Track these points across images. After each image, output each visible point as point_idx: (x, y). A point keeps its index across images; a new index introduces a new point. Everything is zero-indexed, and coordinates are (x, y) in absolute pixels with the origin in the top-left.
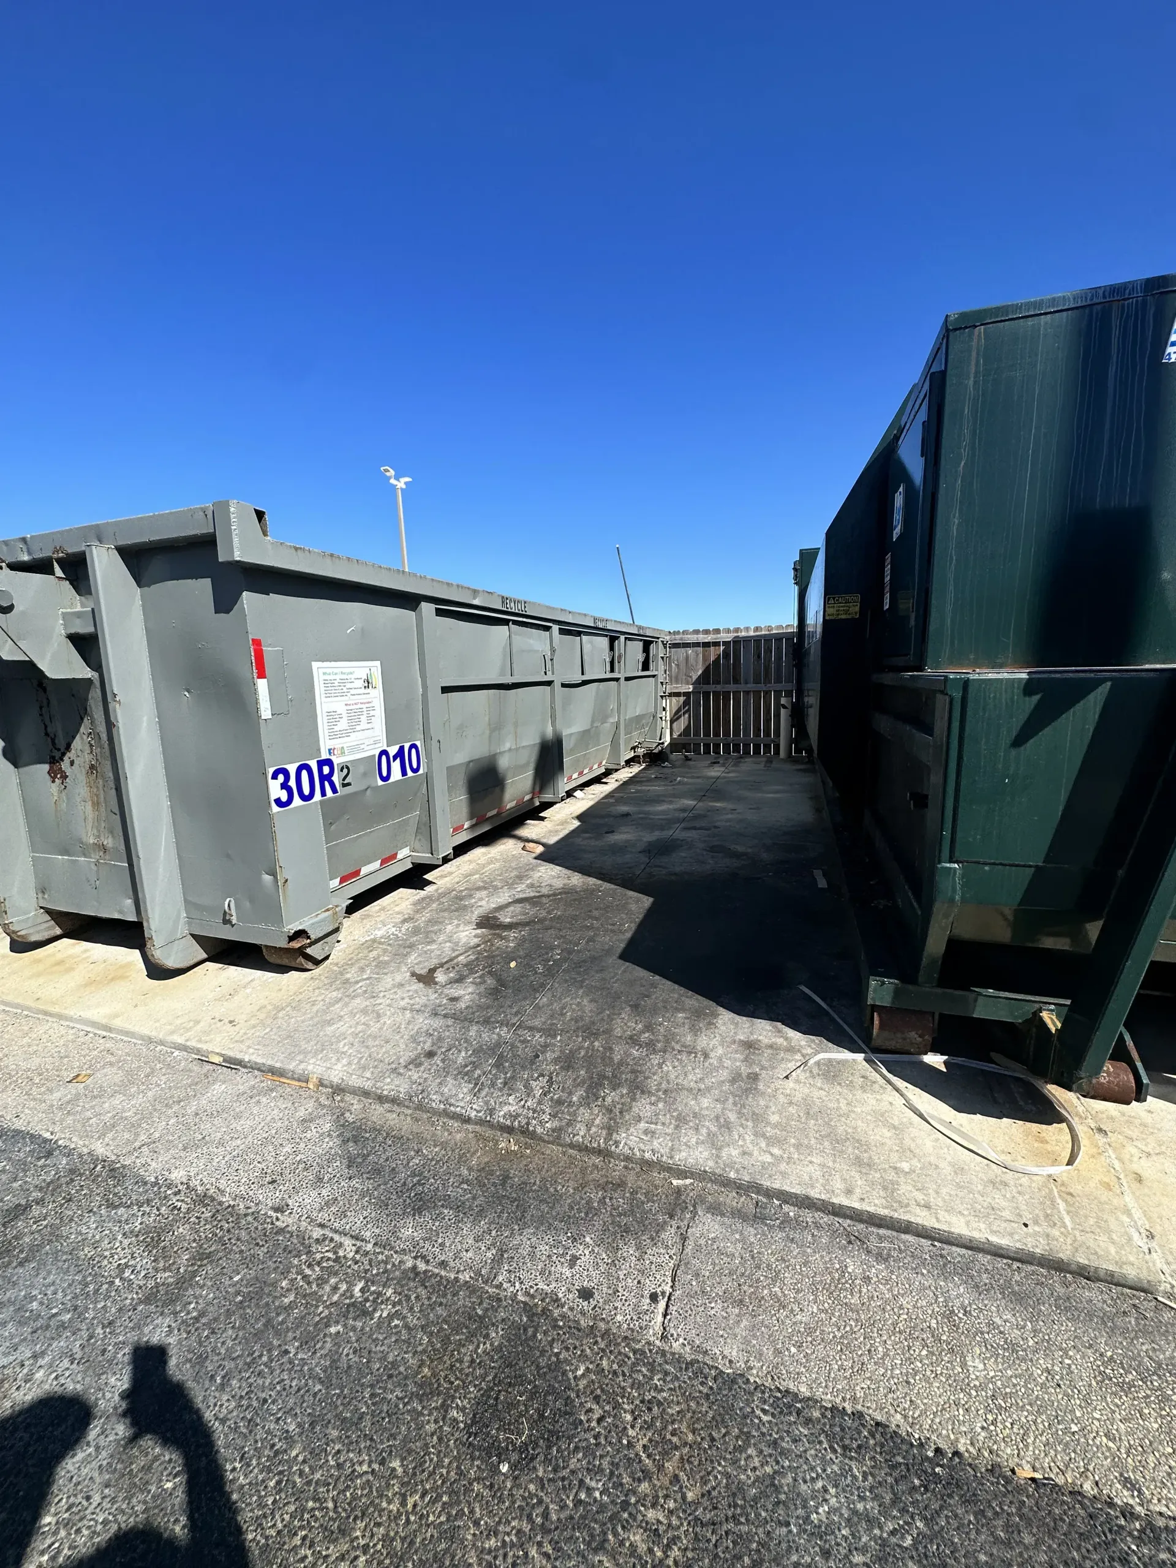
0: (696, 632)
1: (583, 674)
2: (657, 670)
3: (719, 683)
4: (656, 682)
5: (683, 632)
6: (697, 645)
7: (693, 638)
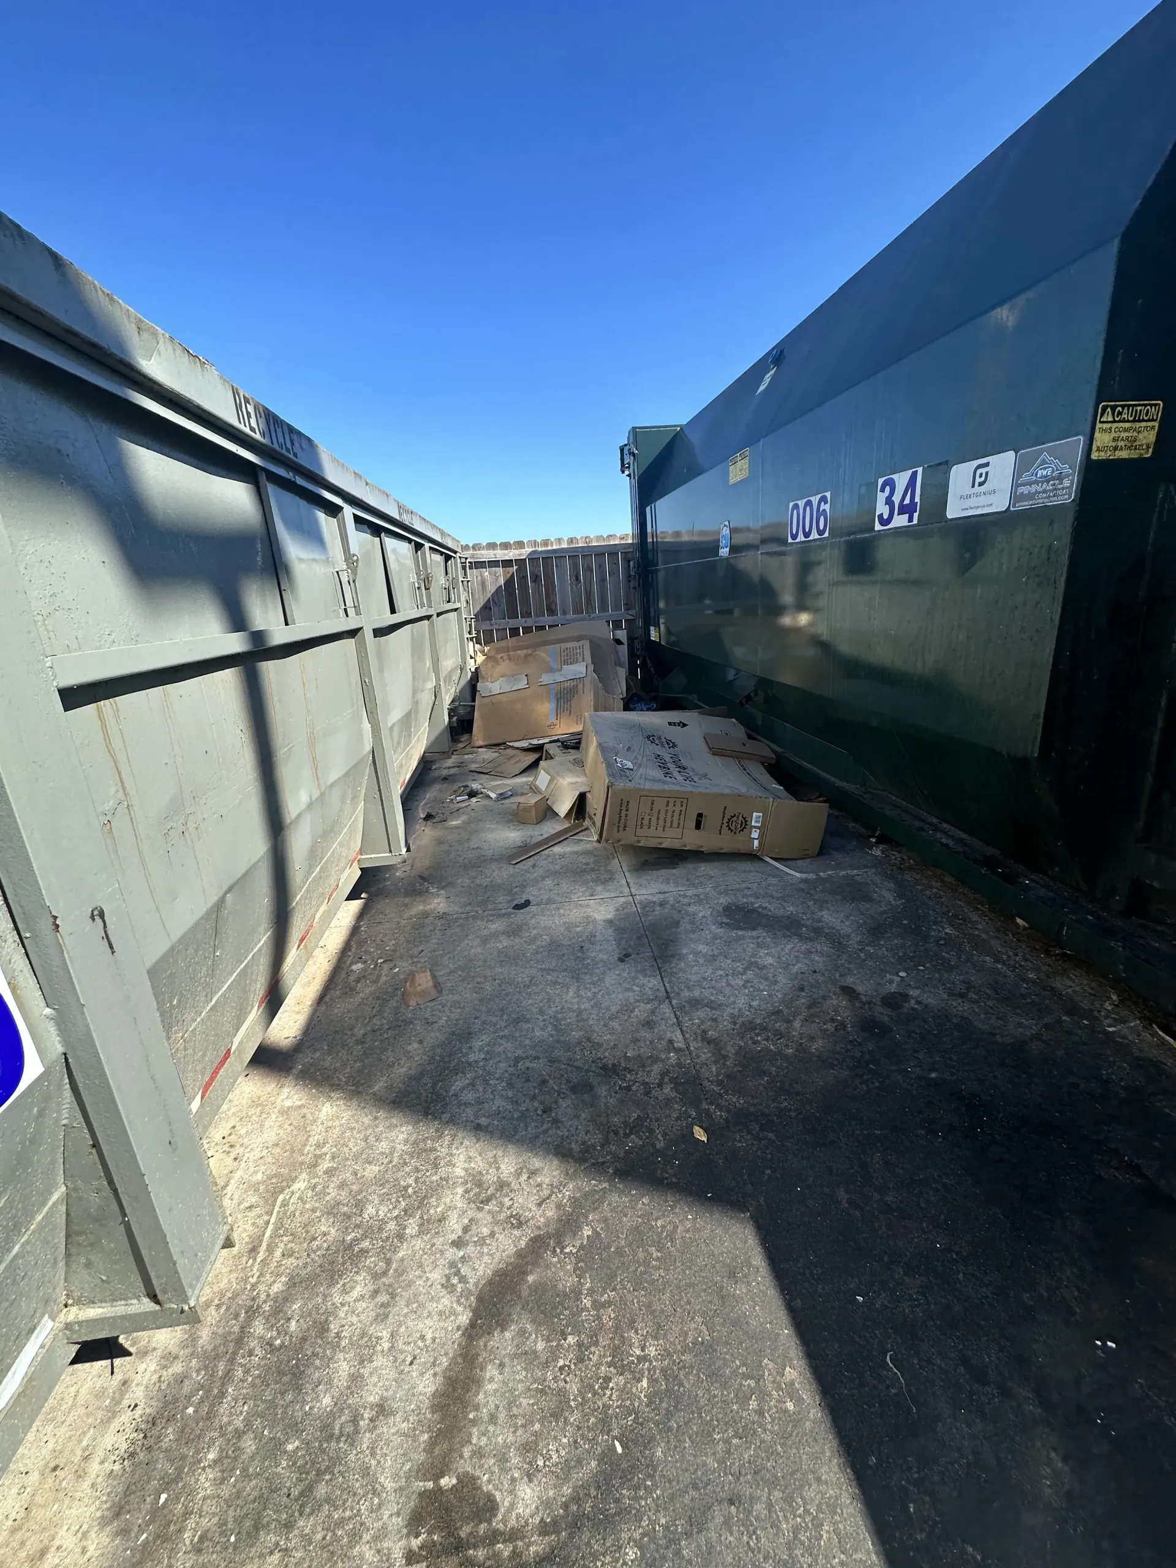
0: (492, 546)
1: (393, 611)
2: (459, 601)
3: (529, 615)
4: (460, 616)
5: (474, 547)
6: (494, 564)
7: (487, 555)
